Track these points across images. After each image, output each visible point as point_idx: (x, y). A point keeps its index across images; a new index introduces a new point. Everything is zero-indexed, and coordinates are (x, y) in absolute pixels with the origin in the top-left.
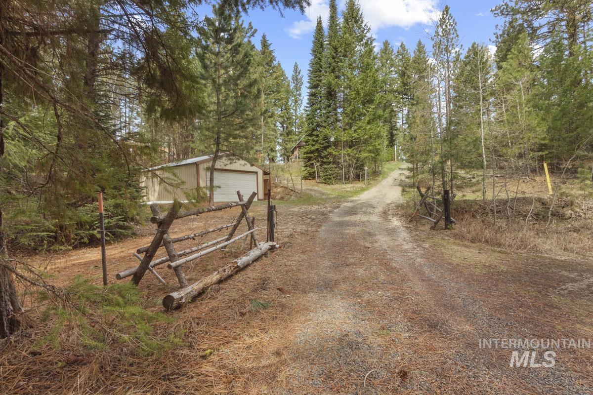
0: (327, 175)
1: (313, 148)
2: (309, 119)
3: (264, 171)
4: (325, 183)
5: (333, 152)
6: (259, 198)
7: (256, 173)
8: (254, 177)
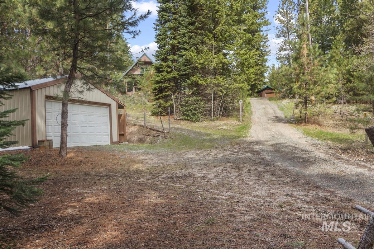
0: (190, 110)
1: (169, 76)
2: (162, 39)
3: (118, 104)
4: (188, 120)
5: (199, 80)
6: (113, 141)
7: (109, 105)
8: (106, 111)
